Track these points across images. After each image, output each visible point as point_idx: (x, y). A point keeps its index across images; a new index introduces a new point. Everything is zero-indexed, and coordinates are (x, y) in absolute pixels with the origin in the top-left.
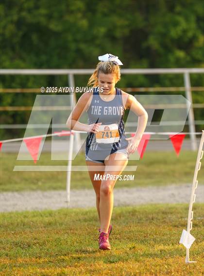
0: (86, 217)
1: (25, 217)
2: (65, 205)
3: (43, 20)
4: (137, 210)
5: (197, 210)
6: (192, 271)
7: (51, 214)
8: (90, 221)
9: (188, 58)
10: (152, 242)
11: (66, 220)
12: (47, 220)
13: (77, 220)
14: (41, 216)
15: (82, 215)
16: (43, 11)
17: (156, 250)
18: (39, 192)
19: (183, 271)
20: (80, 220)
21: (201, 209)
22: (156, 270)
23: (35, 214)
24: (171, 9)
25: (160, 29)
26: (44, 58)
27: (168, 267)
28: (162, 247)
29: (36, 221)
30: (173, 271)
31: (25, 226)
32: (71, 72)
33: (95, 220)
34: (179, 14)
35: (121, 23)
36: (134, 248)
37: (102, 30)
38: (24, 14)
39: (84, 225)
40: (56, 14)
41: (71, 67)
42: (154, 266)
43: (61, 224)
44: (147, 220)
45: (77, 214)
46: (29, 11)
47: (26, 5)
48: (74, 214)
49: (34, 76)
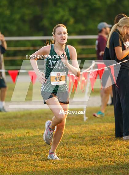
0: (5, 116)
4: (33, 113)
8: (6, 119)
10: (38, 129)
17: (40, 133)
24: (55, 4)
25: (49, 15)
35: (28, 12)
36: (28, 132)
37: (17, 16)
39: (3, 121)
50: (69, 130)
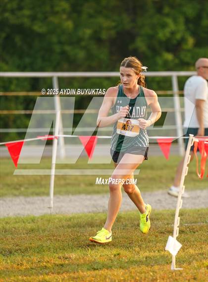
0: (69, 223)
1: (7, 223)
2: (49, 211)
3: (26, 21)
4: (123, 216)
5: (184, 216)
6: (177, 278)
7: (33, 220)
8: (74, 227)
9: (177, 61)
10: (137, 249)
11: (49, 227)
12: (29, 226)
13: (60, 227)
14: (24, 222)
15: (65, 221)
16: (27, 12)
17: (141, 256)
18: (22, 198)
19: (169, 278)
20: (63, 226)
21: (189, 215)
22: (141, 278)
23: (17, 220)
24: (159, 10)
25: (147, 30)
26: (27, 60)
27: (153, 274)
28: (147, 254)
29: (19, 228)
30: (158, 278)
31: (6, 233)
32: (55, 75)
33: (79, 226)
34: (168, 15)
35: (107, 25)
36: (118, 254)
37: (88, 32)
38: (7, 15)
39: (67, 231)
40: (40, 16)
41: (55, 70)
42: (139, 273)
43: (44, 231)
44: (132, 227)
45: (60, 221)
46: (13, 11)
47: (9, 6)
48: (57, 220)
49: (17, 79)
50: (197, 252)
